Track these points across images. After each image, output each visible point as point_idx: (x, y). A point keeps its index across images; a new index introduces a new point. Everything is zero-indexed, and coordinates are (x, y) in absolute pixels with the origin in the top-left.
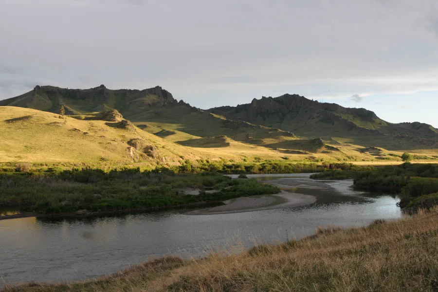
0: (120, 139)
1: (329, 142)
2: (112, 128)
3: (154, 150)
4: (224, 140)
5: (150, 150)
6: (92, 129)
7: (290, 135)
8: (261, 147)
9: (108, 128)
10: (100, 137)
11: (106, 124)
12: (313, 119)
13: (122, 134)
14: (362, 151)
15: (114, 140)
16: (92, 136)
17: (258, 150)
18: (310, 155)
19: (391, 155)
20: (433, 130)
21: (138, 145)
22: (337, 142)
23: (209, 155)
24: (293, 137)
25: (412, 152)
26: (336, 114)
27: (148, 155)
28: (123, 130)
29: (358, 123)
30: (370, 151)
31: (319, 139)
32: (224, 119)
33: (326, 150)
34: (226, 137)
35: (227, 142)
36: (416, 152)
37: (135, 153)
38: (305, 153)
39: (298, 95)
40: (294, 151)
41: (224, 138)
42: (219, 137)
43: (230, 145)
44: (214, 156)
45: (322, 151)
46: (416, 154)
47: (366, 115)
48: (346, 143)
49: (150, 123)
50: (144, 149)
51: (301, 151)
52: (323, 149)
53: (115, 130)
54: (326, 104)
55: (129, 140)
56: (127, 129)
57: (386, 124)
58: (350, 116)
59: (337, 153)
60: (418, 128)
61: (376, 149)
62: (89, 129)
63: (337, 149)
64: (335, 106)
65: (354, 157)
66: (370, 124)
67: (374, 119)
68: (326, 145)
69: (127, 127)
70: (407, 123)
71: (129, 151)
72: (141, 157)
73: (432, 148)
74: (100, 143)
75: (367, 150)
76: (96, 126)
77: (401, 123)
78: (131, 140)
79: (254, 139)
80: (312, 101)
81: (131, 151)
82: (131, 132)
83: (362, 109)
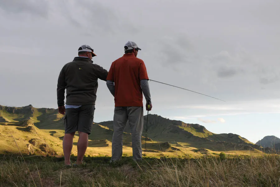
0: (24, 138)
1: (175, 145)
2: (21, 131)
3: (47, 147)
4: (106, 142)
5: (44, 147)
6: (5, 131)
7: (149, 140)
8: (130, 147)
9: (18, 131)
10: (8, 136)
11: (17, 128)
12: (166, 130)
13: (26, 135)
14: (196, 151)
15: (18, 139)
16: (3, 136)
17: (127, 149)
18: (161, 153)
19: (214, 154)
20: (241, 139)
21: (36, 143)
22: (181, 145)
23: (92, 152)
24: (151, 141)
25: (228, 152)
26: (180, 127)
27: (42, 150)
28: (27, 133)
29: (195, 133)
30: (201, 151)
31: (167, 143)
32: (107, 129)
33: (171, 150)
34: (107, 140)
35: (107, 144)
36: (230, 152)
37: (32, 148)
38: (158, 152)
39: (157, 115)
40: (150, 151)
41: (106, 141)
42: (102, 141)
43: (109, 145)
44: (95, 153)
45: (169, 150)
46: (230, 153)
47: (200, 129)
48: (186, 146)
49: (60, 130)
50: (40, 146)
51: (155, 150)
52: (170, 149)
53: (22, 132)
54: (174, 121)
55: (30, 140)
56: (31, 132)
57: (212, 135)
58: (189, 129)
59: (179, 152)
60: (231, 137)
61: (205, 150)
62: (3, 131)
63: (178, 150)
64: (180, 123)
65: (189, 155)
66: (201, 134)
67: (204, 131)
68: (172, 146)
69: (31, 130)
70: (225, 134)
71: (28, 147)
72: (36, 151)
73: (240, 150)
74: (7, 141)
75: (199, 150)
76: (9, 130)
77: (221, 134)
78: (32, 139)
79: (126, 142)
80: (165, 119)
81: (29, 147)
82: (33, 134)
83: (197, 124)
